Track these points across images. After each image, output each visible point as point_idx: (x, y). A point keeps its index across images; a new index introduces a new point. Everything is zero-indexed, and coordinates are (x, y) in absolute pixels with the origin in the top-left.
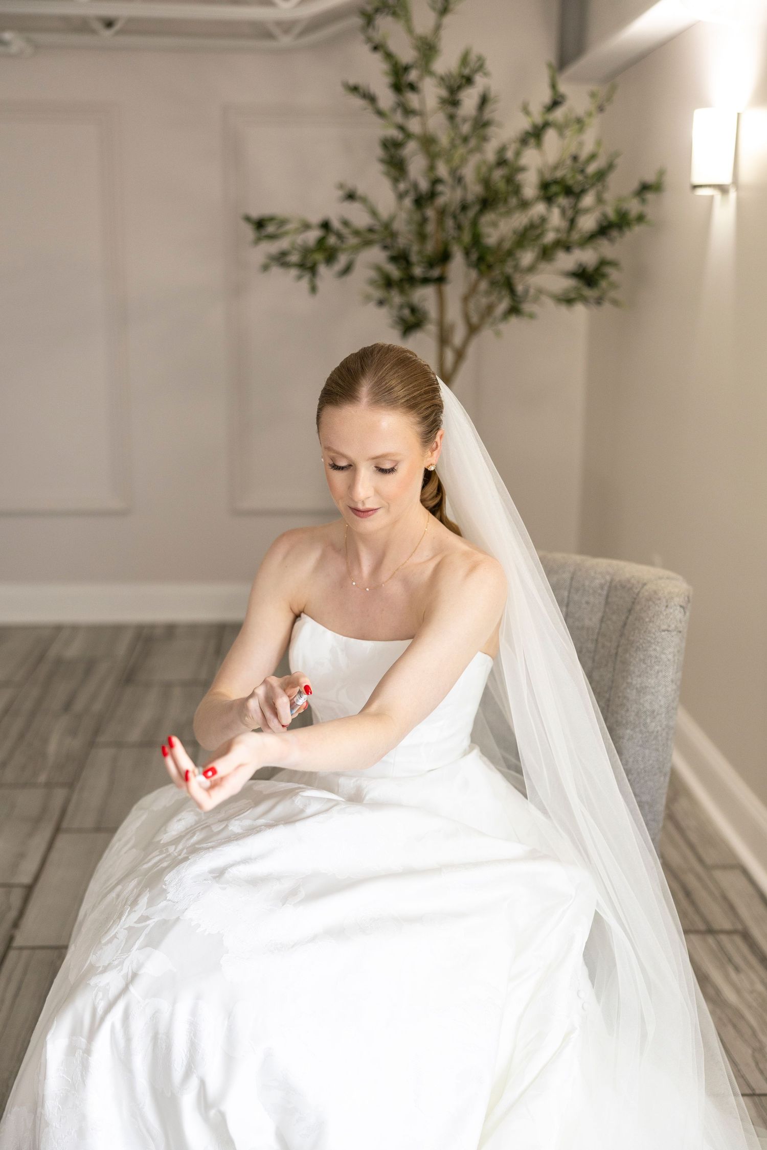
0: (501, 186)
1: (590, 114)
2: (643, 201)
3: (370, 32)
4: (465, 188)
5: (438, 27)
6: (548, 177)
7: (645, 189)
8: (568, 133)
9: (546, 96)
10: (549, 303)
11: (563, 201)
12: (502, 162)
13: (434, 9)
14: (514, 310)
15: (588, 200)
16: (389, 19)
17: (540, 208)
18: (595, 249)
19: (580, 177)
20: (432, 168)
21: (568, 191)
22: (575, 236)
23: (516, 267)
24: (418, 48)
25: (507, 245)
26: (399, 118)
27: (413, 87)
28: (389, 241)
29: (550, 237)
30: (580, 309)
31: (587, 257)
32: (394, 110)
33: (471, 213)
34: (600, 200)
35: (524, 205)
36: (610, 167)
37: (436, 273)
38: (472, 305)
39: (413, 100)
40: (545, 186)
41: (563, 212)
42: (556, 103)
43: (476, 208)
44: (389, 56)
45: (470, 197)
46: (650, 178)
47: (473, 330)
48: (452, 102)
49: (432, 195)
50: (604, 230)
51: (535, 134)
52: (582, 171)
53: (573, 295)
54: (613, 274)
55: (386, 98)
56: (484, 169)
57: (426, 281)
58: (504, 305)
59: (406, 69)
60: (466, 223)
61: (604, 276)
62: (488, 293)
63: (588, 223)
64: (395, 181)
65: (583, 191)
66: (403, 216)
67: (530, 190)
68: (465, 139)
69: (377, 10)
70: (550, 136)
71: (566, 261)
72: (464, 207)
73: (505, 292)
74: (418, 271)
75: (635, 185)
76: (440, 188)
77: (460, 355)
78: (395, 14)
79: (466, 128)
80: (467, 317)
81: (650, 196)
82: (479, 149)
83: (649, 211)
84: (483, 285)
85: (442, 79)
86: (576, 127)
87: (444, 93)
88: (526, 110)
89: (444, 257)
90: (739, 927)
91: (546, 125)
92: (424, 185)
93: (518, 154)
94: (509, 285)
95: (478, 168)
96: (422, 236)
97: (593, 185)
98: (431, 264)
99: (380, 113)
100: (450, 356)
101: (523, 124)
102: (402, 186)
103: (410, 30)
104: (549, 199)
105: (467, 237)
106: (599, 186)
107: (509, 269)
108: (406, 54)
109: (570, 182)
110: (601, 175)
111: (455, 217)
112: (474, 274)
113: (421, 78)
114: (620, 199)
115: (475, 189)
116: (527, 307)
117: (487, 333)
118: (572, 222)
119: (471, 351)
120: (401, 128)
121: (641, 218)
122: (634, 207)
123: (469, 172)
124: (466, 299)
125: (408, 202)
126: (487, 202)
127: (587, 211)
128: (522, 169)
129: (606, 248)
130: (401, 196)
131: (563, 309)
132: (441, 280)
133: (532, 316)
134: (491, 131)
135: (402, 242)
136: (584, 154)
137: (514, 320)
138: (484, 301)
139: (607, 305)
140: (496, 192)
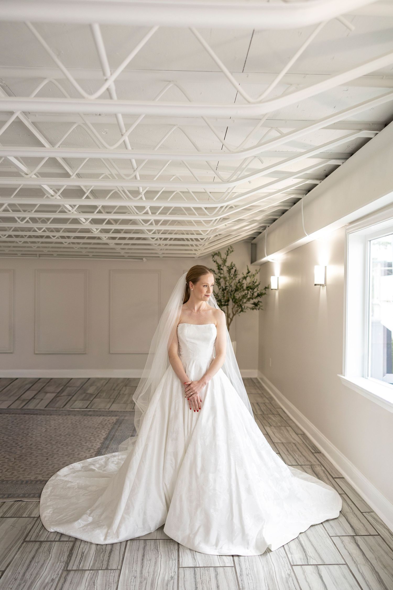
0: (239, 287)
1: (255, 274)
2: (265, 290)
3: (213, 259)
4: (232, 287)
5: (226, 258)
6: (248, 286)
7: (266, 288)
8: (251, 277)
9: (247, 272)
10: (249, 309)
11: (250, 290)
12: (239, 282)
13: (226, 254)
14: (242, 311)
15: (255, 290)
16: (217, 256)
17: (246, 291)
18: (258, 299)
19: (254, 286)
20: (225, 284)
21: (251, 289)
22: (254, 296)
23: (243, 302)
24: (222, 261)
25: (241, 298)
26: (219, 275)
27: (222, 269)
28: (217, 298)
29: (249, 296)
30: (255, 310)
31: (256, 301)
32: (218, 273)
33: (233, 292)
34: (257, 290)
35: (244, 290)
36: (259, 284)
37: (227, 304)
38: (234, 309)
39: (222, 271)
40: (247, 287)
41: (251, 292)
42: (249, 272)
43: (234, 291)
44: (217, 263)
45: (233, 289)
46: (267, 286)
47: (234, 315)
48: (229, 271)
49: (226, 289)
50: (259, 295)
51: (245, 278)
52: (254, 285)
53: (253, 308)
54: (260, 304)
55: (217, 271)
56: (236, 284)
57: (224, 305)
58: (240, 310)
59: (221, 265)
60: (232, 294)
61: (259, 304)
62: (237, 307)
63: (256, 294)
64: (219, 286)
65: (254, 289)
66: (220, 292)
67: (245, 288)
68: (232, 278)
69: (215, 255)
70: (248, 278)
71: (252, 301)
72: (232, 291)
73: (240, 307)
74: (223, 303)
75: (264, 287)
76: (227, 287)
77: (231, 320)
78: (218, 256)
79: (232, 276)
80: (233, 312)
81: (267, 289)
82: (235, 279)
83: (267, 292)
84: (236, 306)
85: (227, 267)
86: (253, 276)
87: (228, 269)
88: (243, 274)
89: (228, 301)
90: (278, 414)
91: (247, 276)
92: (224, 287)
93: (242, 281)
94: (241, 306)
95: (234, 284)
96: (224, 296)
97: (256, 287)
98: (226, 302)
99: (216, 274)
100: (229, 320)
101: (243, 276)
102: (220, 287)
103: (221, 258)
104: (248, 290)
105: (232, 297)
106: (257, 288)
107: (241, 303)
108: (220, 262)
109: (252, 287)
110: (258, 285)
111: (230, 293)
112: (234, 304)
113: (223, 267)
114: (261, 290)
115: (234, 288)
116: (244, 310)
117: (237, 315)
118: (253, 294)
119: (234, 319)
120: (219, 276)
121: (265, 294)
122: (264, 292)
123: (233, 284)
124: (232, 309)
125: (221, 290)
126: (236, 290)
127: (256, 292)
128: (243, 284)
129: (259, 299)
130: (219, 289)
131: (252, 310)
132: (227, 305)
133: (245, 312)
134: (237, 276)
135: (220, 298)
136: (255, 282)
137: (242, 312)
138: (236, 309)
139: (260, 310)
140: (238, 289)
